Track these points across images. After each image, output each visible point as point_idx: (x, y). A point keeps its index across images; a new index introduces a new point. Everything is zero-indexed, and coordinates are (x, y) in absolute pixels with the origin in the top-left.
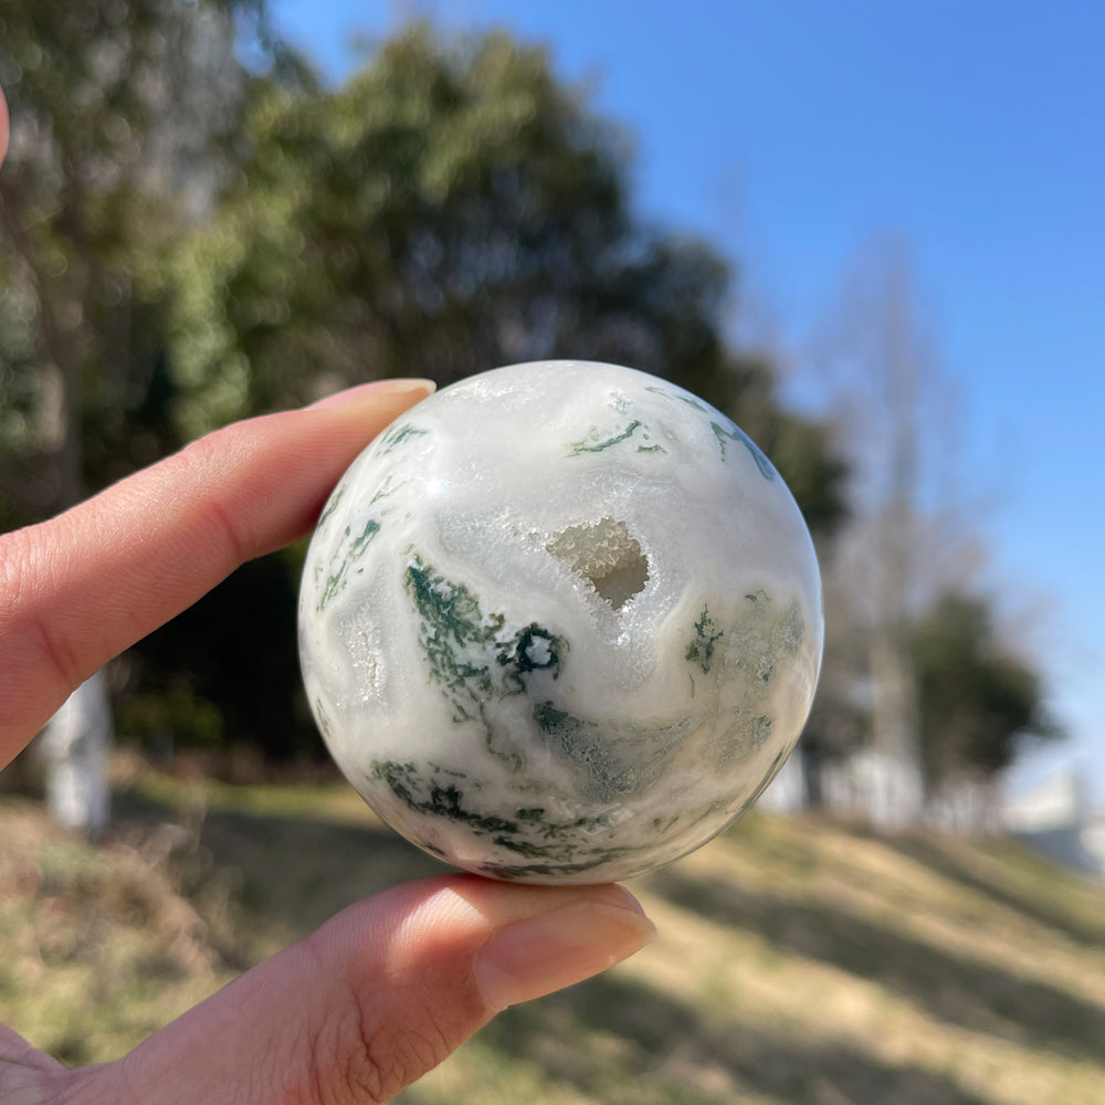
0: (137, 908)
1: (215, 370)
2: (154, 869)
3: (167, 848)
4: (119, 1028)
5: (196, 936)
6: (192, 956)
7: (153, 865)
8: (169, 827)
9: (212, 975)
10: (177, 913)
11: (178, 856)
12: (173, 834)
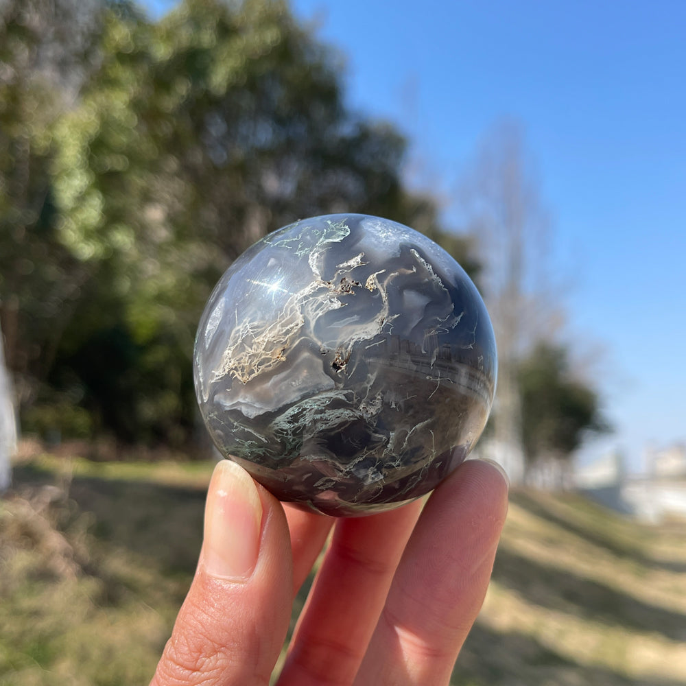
0: (29, 537)
1: (82, 198)
2: (40, 514)
3: (48, 499)
4: (16, 613)
5: (66, 555)
6: (63, 567)
7: (39, 510)
8: (50, 488)
9: (75, 578)
10: (55, 541)
11: (55, 505)
12: (52, 492)
